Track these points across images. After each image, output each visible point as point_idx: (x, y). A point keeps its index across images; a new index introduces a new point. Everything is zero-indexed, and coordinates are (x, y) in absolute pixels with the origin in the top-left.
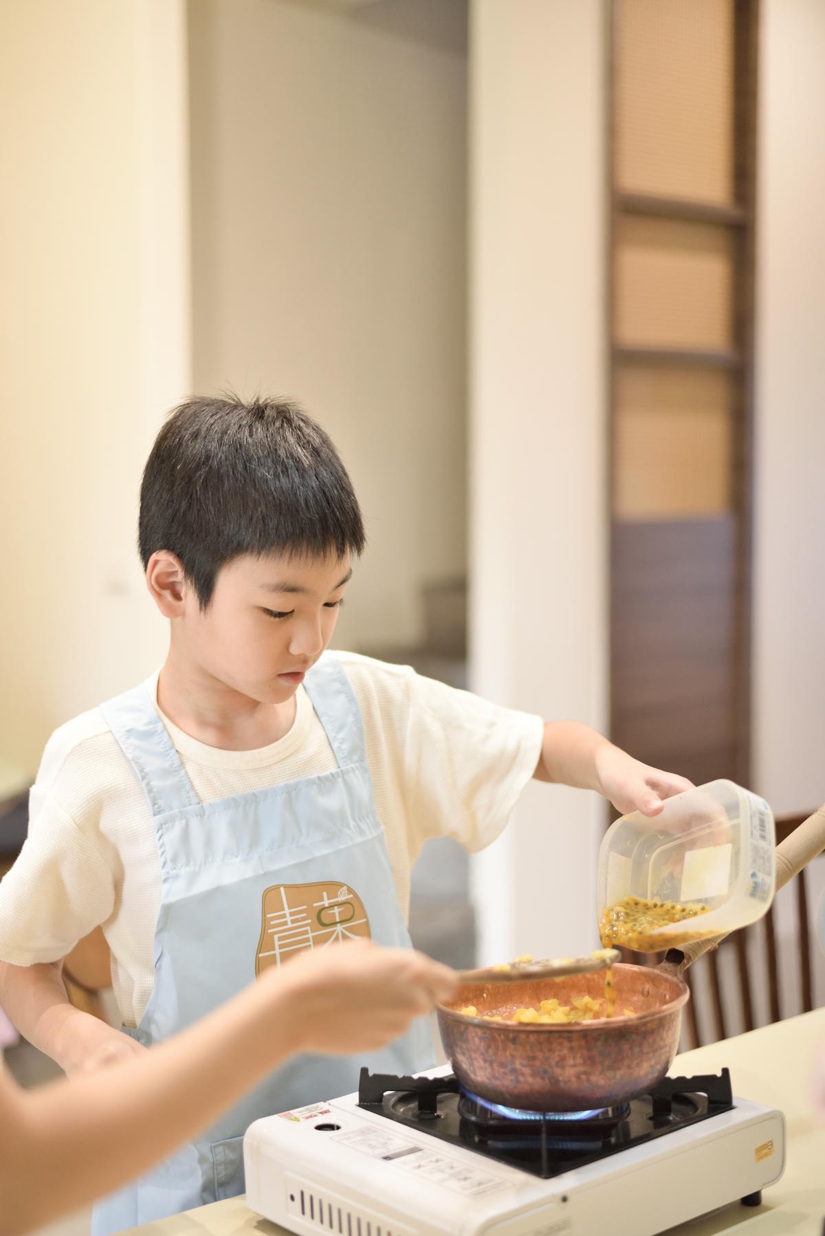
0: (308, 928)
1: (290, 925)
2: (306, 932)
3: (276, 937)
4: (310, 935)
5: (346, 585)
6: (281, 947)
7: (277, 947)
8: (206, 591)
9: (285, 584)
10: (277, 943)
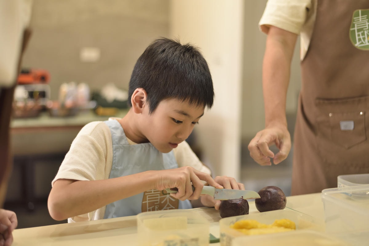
0: (159, 195)
1: (153, 193)
2: (158, 196)
3: (147, 196)
4: (159, 197)
5: (202, 117)
6: (149, 200)
7: (147, 200)
8: (153, 108)
9: (183, 112)
10: (148, 198)
